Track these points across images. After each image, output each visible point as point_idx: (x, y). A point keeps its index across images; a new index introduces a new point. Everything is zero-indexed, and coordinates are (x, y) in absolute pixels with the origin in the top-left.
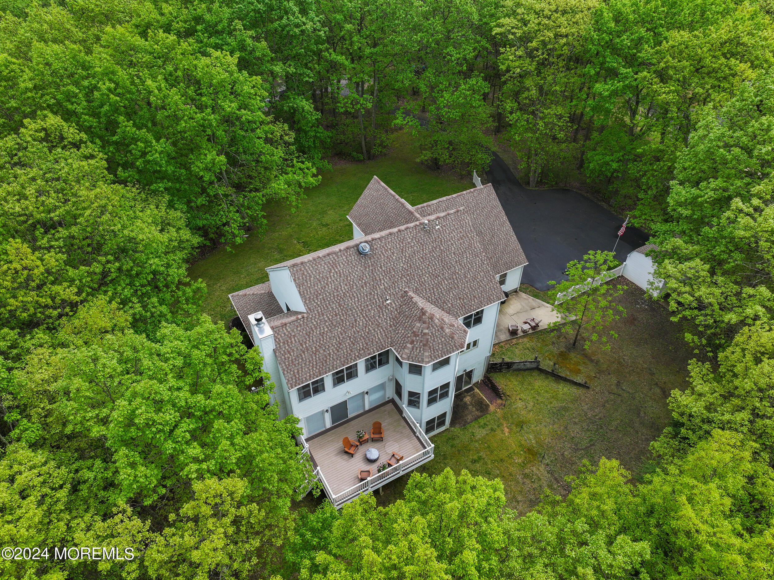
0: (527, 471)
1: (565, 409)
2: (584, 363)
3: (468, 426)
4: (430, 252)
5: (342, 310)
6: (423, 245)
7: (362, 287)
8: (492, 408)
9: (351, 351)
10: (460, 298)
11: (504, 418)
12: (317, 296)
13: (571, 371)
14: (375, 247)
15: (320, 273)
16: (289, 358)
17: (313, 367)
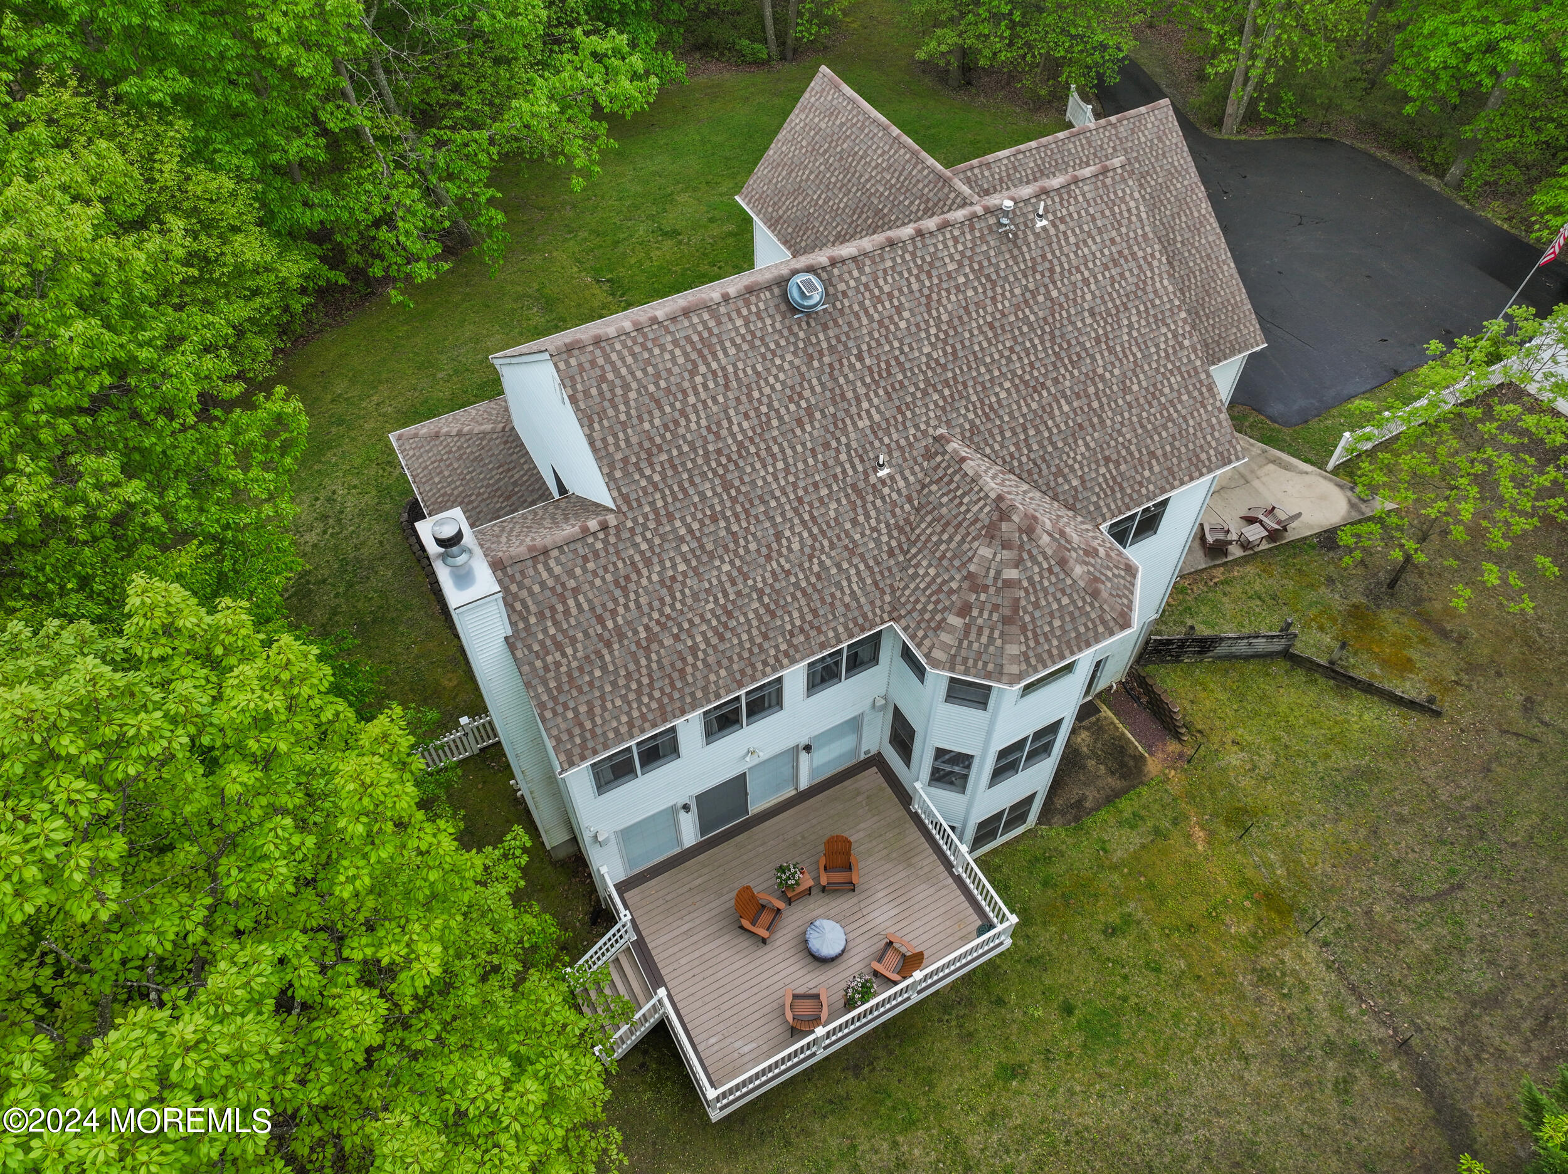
0: (1267, 961)
1: (1370, 775)
2: (1423, 641)
3: (1088, 821)
4: (1017, 307)
5: (734, 500)
6: (994, 284)
7: (800, 422)
8: (1153, 766)
9: (765, 637)
10: (1107, 459)
11: (1190, 797)
12: (650, 454)
13: (1385, 663)
14: (842, 287)
15: (657, 375)
16: (558, 664)
17: (639, 693)
